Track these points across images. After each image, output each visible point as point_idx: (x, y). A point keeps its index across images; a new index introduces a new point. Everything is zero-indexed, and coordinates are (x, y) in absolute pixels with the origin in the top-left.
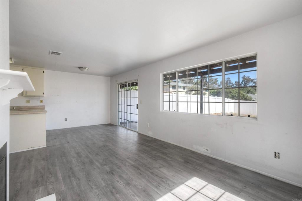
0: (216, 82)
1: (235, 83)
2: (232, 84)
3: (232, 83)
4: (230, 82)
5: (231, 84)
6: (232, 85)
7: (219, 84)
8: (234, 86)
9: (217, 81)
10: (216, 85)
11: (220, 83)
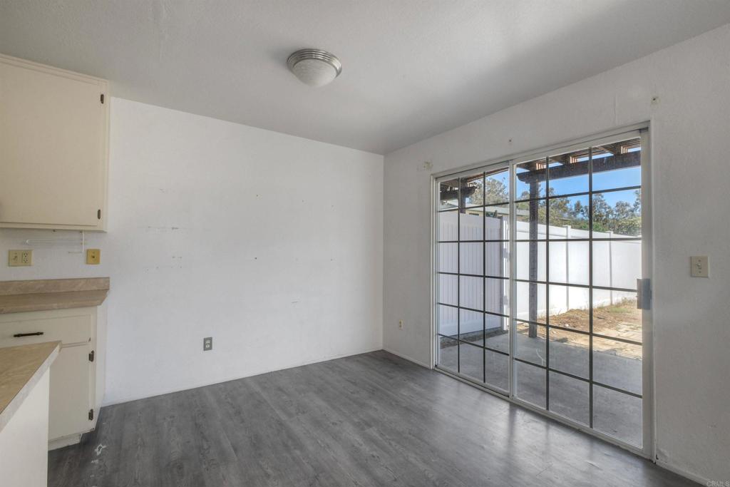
0: (565, 204)
1: (617, 206)
2: (607, 210)
3: (609, 208)
4: (601, 204)
5: (605, 208)
6: (608, 214)
7: (571, 209)
8: (612, 214)
9: (568, 202)
10: (565, 211)
11: (573, 208)
